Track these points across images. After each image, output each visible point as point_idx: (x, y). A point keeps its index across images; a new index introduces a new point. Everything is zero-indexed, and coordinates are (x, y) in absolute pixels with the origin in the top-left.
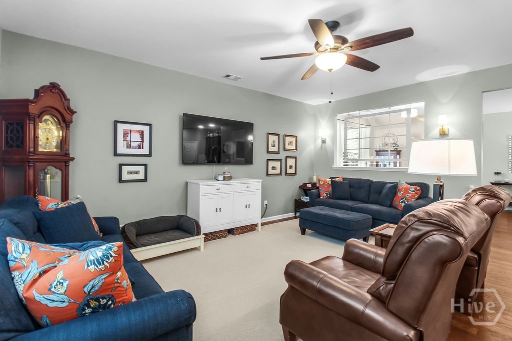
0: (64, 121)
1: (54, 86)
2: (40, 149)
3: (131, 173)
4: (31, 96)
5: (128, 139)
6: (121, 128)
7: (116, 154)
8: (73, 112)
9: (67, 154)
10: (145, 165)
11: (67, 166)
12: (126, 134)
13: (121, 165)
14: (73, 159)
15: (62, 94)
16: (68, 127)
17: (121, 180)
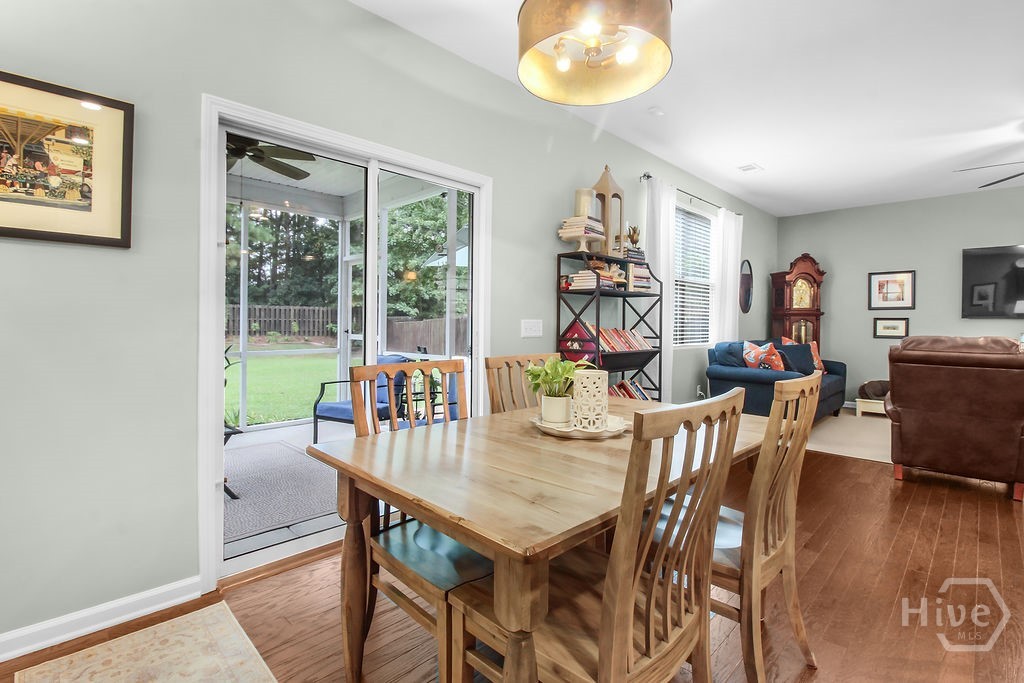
0: (815, 281)
1: (806, 257)
2: (795, 307)
3: (888, 328)
4: (787, 269)
5: (885, 290)
6: (876, 280)
7: (870, 308)
8: (822, 274)
9: (818, 310)
10: (907, 320)
11: (818, 320)
12: (881, 286)
13: (876, 319)
14: (823, 314)
15: (813, 261)
16: (818, 286)
17: (875, 336)
